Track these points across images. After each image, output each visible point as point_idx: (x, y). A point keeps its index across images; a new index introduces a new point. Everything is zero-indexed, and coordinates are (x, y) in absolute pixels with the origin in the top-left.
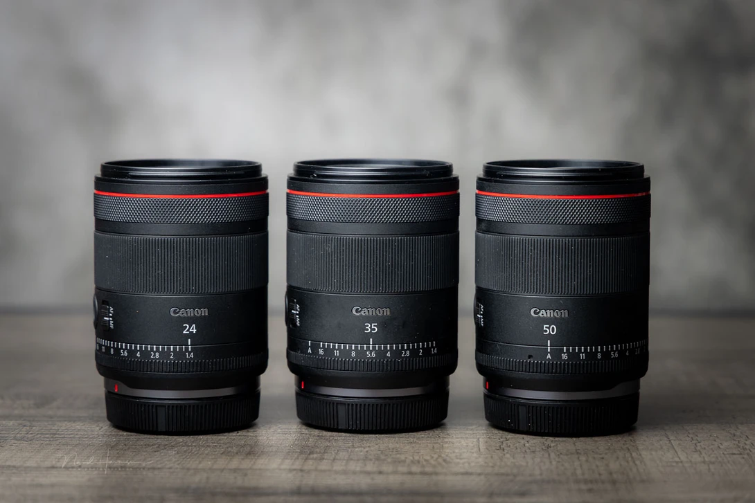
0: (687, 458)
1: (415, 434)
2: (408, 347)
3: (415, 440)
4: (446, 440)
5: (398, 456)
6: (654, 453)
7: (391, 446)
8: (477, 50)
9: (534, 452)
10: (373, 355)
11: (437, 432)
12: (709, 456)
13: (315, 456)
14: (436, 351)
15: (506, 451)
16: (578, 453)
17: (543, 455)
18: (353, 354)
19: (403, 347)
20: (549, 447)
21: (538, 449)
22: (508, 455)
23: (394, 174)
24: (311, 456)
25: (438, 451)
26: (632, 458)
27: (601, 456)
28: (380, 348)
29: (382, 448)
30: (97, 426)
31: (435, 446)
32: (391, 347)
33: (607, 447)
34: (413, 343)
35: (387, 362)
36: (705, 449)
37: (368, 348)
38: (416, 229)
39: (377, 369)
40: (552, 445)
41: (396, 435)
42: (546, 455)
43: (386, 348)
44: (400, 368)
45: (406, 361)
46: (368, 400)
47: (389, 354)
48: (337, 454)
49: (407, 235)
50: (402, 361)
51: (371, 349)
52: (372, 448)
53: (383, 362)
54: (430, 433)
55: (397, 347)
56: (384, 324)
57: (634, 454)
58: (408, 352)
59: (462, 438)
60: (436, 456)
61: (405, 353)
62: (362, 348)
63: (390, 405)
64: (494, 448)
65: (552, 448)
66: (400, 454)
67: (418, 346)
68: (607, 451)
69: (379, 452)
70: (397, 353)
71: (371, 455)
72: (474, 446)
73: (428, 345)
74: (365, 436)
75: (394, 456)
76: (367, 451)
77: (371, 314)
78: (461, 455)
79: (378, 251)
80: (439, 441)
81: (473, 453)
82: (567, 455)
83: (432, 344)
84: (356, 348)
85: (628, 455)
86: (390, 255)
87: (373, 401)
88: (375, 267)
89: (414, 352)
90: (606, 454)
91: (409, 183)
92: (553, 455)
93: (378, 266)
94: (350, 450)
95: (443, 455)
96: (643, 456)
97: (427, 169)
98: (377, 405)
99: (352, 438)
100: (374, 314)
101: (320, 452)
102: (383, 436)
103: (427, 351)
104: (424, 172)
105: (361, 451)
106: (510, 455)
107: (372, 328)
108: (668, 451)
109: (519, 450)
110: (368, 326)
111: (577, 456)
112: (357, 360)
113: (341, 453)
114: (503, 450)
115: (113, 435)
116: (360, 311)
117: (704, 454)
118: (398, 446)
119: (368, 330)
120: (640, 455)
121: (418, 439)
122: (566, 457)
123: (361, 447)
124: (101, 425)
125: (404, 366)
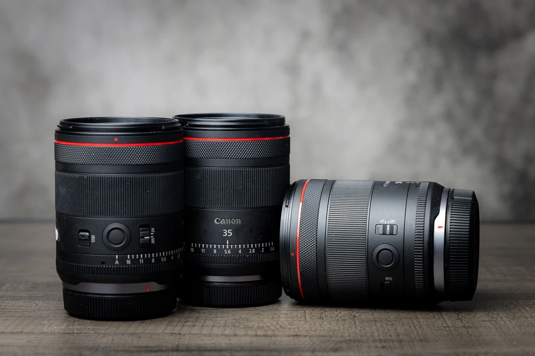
0: (452, 324)
1: (260, 308)
2: (254, 246)
3: (260, 312)
4: (282, 312)
5: (248, 323)
6: (428, 320)
7: (243, 316)
8: (305, 35)
9: (344, 320)
10: (229, 252)
11: (276, 306)
12: (468, 322)
13: (189, 323)
14: (273, 249)
15: (324, 320)
16: (375, 321)
17: (351, 322)
18: (215, 251)
19: (250, 246)
20: (355, 316)
21: (346, 318)
22: (326, 323)
23: (243, 124)
24: (187, 324)
25: (276, 319)
26: (413, 324)
27: (392, 323)
28: (234, 247)
29: (236, 318)
30: (34, 303)
31: (274, 316)
32: (242, 247)
33: (396, 317)
34: (257, 243)
35: (239, 257)
36: (465, 317)
37: (225, 247)
38: (259, 163)
39: (232, 261)
40: (357, 315)
41: (247, 309)
42: (353, 322)
43: (238, 247)
44: (248, 261)
45: (252, 256)
46: (226, 284)
47: (240, 251)
48: (205, 322)
49: (253, 167)
50: (249, 256)
51: (228, 248)
52: (230, 318)
53: (236, 257)
54: (271, 307)
55: (246, 246)
56: (236, 230)
57: (415, 321)
58: (254, 250)
59: (293, 310)
60: (275, 323)
61: (252, 251)
62: (221, 247)
63: (241, 287)
64: (316, 318)
65: (357, 318)
66: (250, 322)
67: (261, 245)
68: (396, 319)
69: (235, 321)
70: (246, 251)
71: (228, 323)
72: (301, 316)
73: (268, 245)
74: (225, 309)
75: (245, 324)
76: (226, 320)
77: (227, 223)
78: (292, 323)
79: (232, 179)
80: (277, 313)
81: (301, 321)
82: (367, 322)
83: (271, 244)
84: (217, 247)
85: (410, 322)
86: (241, 181)
87: (230, 284)
88: (230, 189)
89: (258, 250)
90: (395, 321)
91: (254, 130)
92: (357, 322)
93: (232, 189)
94: (214, 320)
95: (280, 323)
96: (421, 323)
97: (267, 120)
98: (232, 287)
99: (215, 311)
100: (230, 223)
101: (193, 321)
102: (237, 309)
103: (267, 249)
104: (265, 123)
105: (222, 320)
106: (328, 322)
107: (228, 233)
108: (439, 319)
109: (333, 319)
110: (225, 231)
111: (374, 323)
112: (218, 256)
113: (208, 322)
114: (323, 319)
115: (46, 310)
116: (220, 221)
117: (464, 321)
118: (248, 316)
119: (225, 234)
120: (419, 322)
121: (262, 311)
122: (366, 324)
123: (222, 317)
124: (37, 303)
125: (251, 260)
